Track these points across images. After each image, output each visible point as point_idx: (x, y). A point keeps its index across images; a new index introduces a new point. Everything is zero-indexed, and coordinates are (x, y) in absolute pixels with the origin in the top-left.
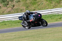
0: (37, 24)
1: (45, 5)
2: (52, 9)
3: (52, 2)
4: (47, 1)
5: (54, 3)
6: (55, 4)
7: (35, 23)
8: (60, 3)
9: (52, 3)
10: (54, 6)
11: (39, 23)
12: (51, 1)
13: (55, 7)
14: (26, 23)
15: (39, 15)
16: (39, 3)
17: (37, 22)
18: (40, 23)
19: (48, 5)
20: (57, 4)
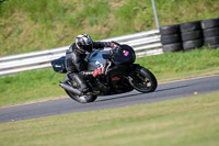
0: (119, 83)
1: (30, 36)
2: (54, 47)
3: (54, 24)
4: (37, 21)
5: (60, 26)
6: (63, 32)
7: (110, 79)
8: (80, 25)
9: (53, 28)
10: (62, 39)
11: (127, 81)
12: (49, 21)
13: (63, 42)
14: (80, 82)
15: (126, 53)
16: (9, 29)
17: (117, 79)
18: (131, 79)
19: (41, 34)
20: (69, 30)
